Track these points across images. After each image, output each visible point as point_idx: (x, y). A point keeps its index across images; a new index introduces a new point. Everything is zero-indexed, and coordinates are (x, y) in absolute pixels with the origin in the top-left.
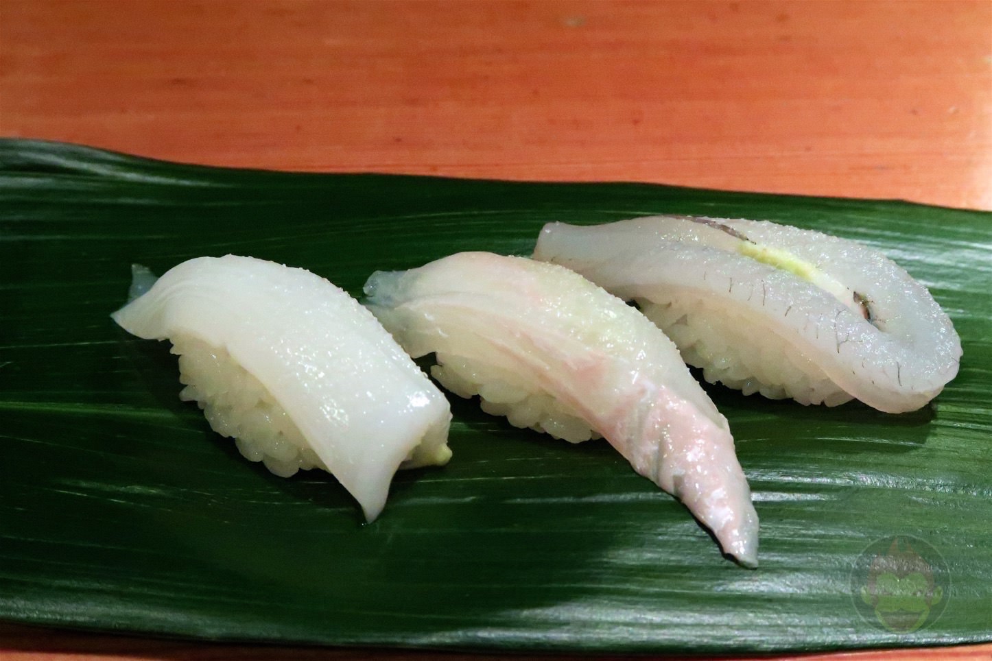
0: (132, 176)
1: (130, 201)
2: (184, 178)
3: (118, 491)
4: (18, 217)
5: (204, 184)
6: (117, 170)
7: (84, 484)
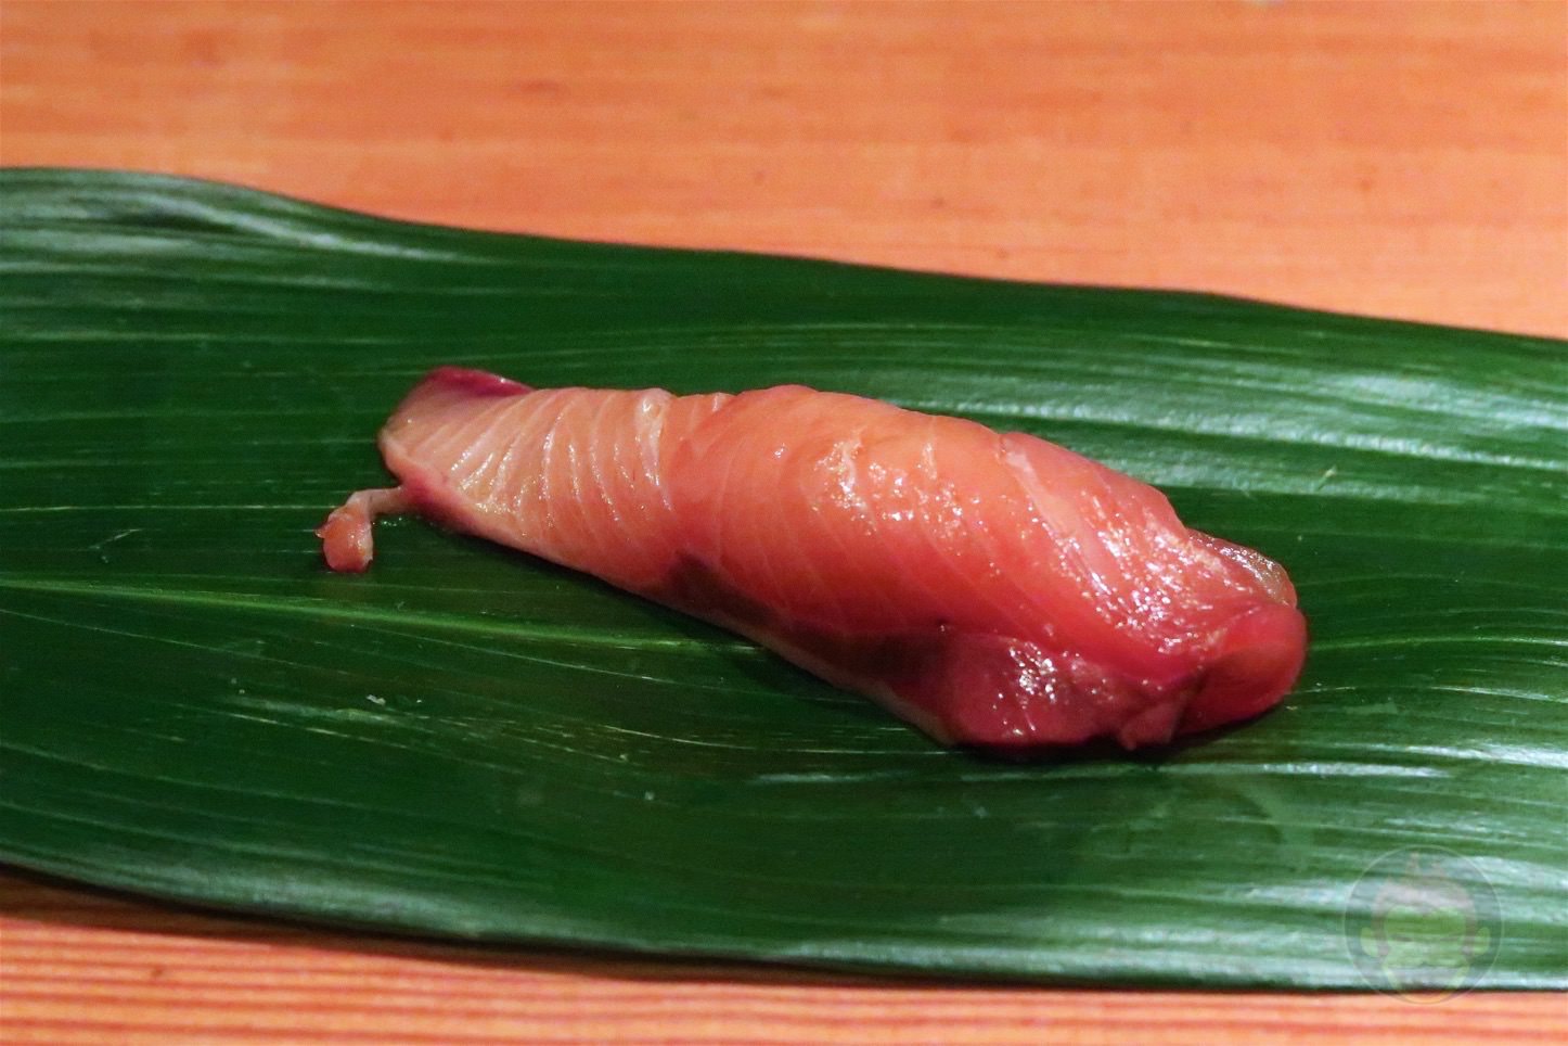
0: (325, 240)
1: (323, 282)
2: (412, 246)
3: (325, 717)
4: (137, 302)
5: (447, 257)
6: (300, 230)
7: (270, 705)
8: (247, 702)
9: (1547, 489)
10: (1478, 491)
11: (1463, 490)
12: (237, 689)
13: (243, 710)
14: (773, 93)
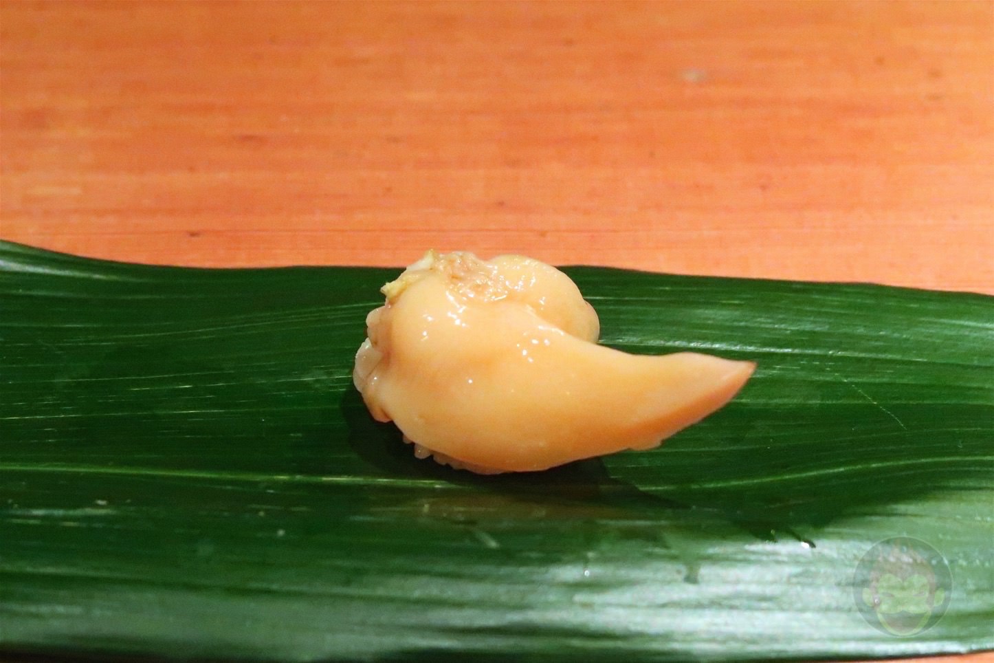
5: (113, 277)
8: (19, 512)
9: (816, 365)
10: (774, 369)
11: (765, 368)
12: (12, 505)
13: (18, 517)
14: (395, 140)
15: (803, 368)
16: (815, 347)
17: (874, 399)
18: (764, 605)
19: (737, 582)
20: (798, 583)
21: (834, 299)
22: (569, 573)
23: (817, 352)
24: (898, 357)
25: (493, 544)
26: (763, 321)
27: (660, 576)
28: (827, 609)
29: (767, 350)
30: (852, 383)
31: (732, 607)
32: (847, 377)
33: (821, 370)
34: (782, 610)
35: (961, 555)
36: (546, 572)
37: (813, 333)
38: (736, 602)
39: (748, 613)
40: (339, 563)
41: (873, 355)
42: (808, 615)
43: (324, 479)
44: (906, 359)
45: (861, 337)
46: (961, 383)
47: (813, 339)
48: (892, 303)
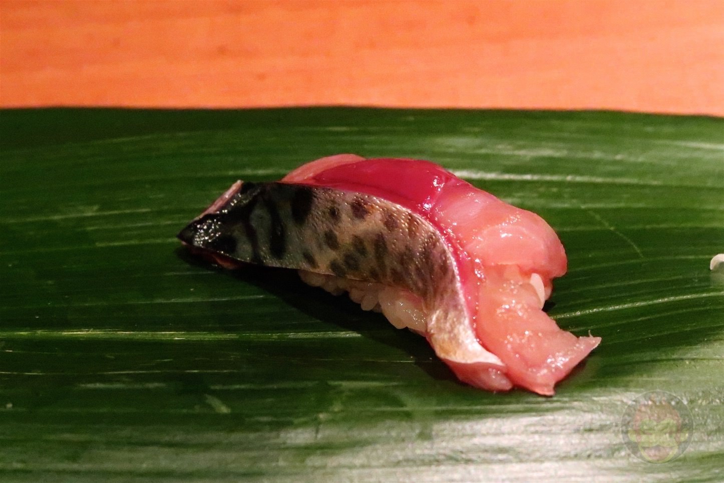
15: (541, 196)
16: (553, 173)
17: (611, 225)
18: (501, 457)
19: (473, 435)
20: (536, 432)
21: (573, 125)
22: (301, 436)
23: (555, 178)
24: (634, 181)
25: (224, 410)
26: (504, 149)
27: (394, 434)
28: (565, 458)
29: (507, 177)
30: (589, 209)
31: (468, 461)
32: (585, 203)
33: (558, 197)
34: (521, 461)
35: (700, 394)
36: (278, 437)
37: (551, 159)
38: (472, 456)
39: (484, 466)
40: (67, 436)
41: (609, 180)
42: (547, 464)
43: (65, 333)
44: (642, 182)
45: (598, 162)
46: (696, 206)
47: (551, 165)
48: (627, 127)
